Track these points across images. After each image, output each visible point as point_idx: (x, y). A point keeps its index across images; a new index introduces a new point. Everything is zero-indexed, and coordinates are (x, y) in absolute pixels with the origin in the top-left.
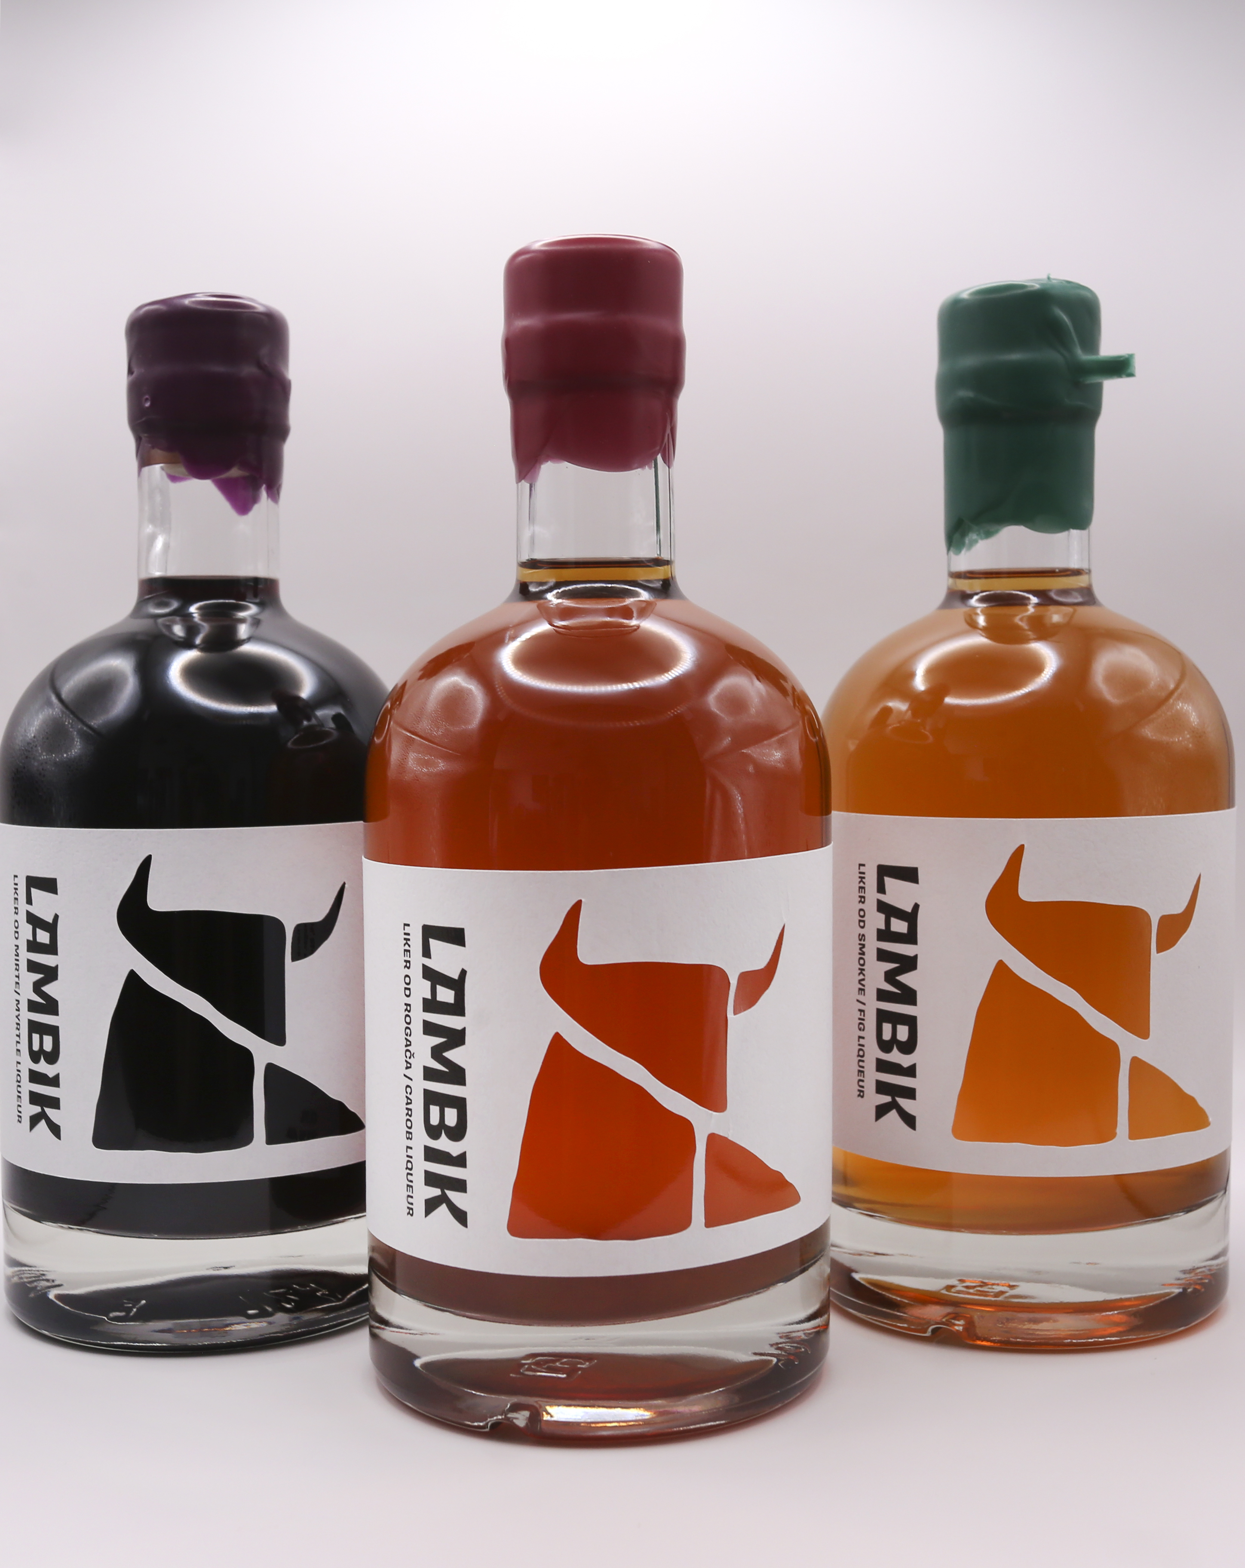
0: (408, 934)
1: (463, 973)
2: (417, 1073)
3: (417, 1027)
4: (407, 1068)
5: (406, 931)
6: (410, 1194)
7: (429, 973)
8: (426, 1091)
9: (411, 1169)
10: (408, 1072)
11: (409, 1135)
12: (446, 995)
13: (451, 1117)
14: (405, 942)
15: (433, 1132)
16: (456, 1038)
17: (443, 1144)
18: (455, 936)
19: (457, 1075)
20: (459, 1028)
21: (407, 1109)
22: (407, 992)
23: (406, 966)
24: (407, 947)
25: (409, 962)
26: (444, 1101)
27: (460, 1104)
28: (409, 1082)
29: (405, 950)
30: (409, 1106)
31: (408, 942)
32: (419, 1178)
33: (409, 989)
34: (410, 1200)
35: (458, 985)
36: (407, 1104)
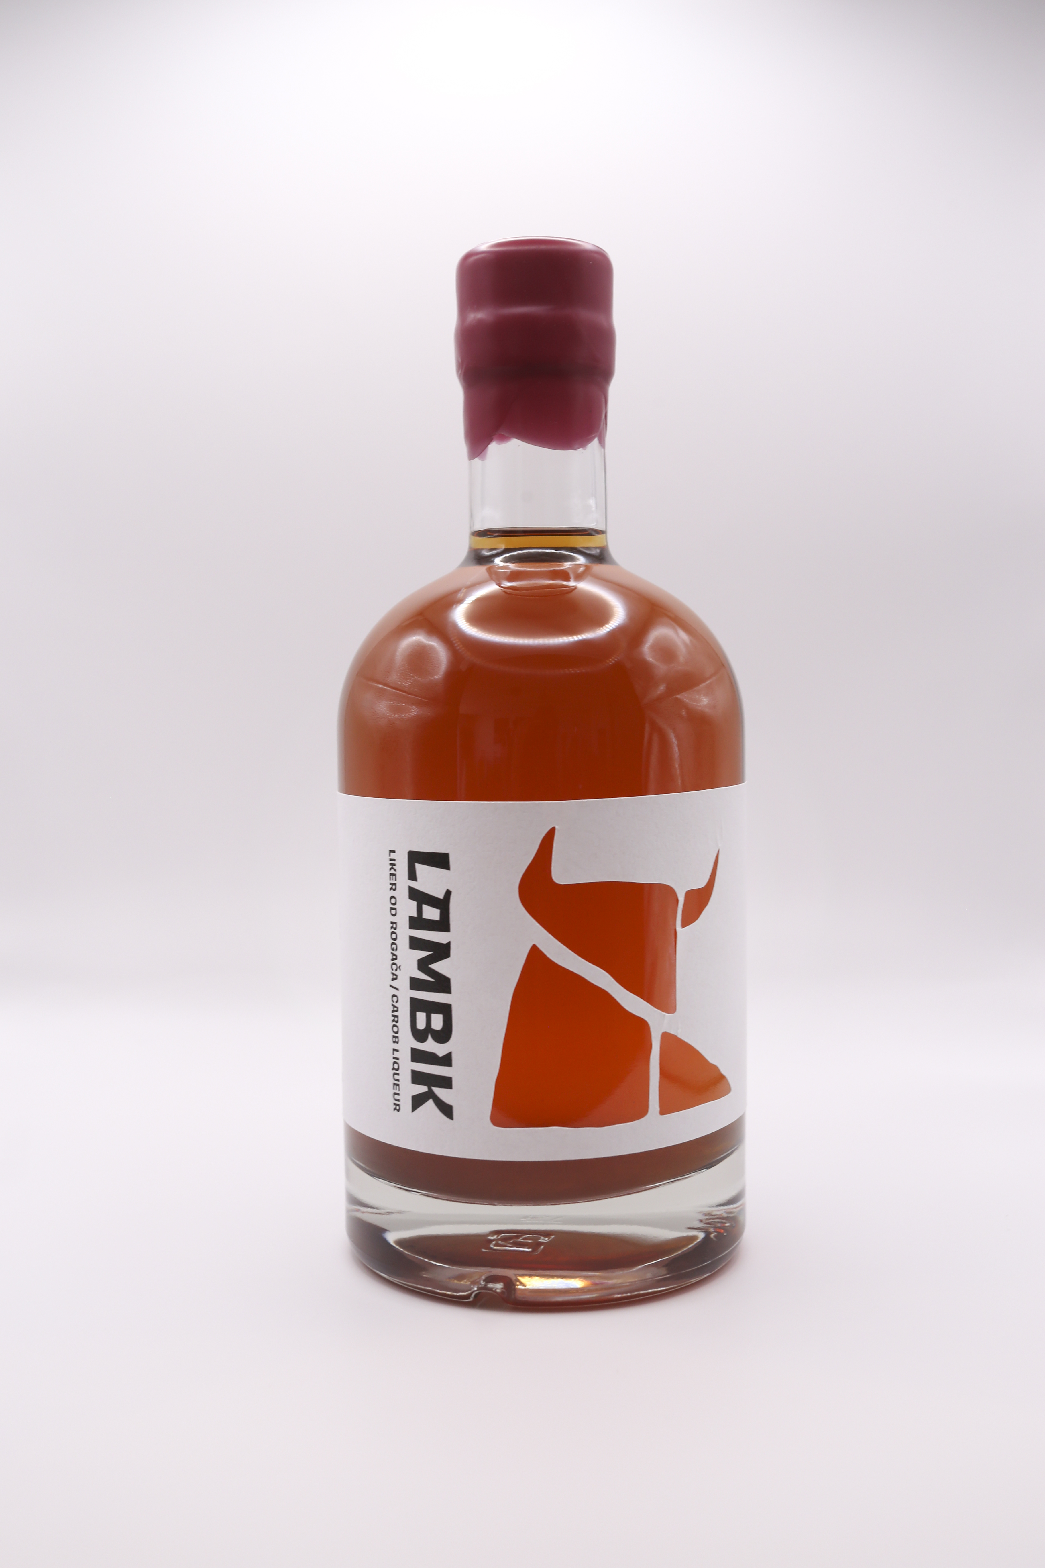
0: (394, 860)
1: (448, 893)
2: (403, 983)
3: (403, 943)
4: (393, 979)
5: (392, 857)
6: (397, 1092)
7: (414, 894)
8: (413, 1000)
9: (397, 1070)
10: (394, 983)
11: (396, 1039)
12: (431, 913)
13: (437, 1022)
14: (391, 866)
15: (420, 1035)
16: (442, 951)
17: (430, 1046)
18: (440, 861)
19: (442, 984)
20: (445, 942)
21: (393, 1016)
22: (393, 912)
23: (391, 889)
24: (392, 872)
25: (395, 884)
26: (430, 1008)
27: (445, 1010)
28: (395, 992)
29: (391, 874)
30: (395, 1014)
31: (394, 867)
32: (405, 1077)
33: (395, 909)
34: (397, 1097)
35: (443, 904)
36: (394, 1011)
